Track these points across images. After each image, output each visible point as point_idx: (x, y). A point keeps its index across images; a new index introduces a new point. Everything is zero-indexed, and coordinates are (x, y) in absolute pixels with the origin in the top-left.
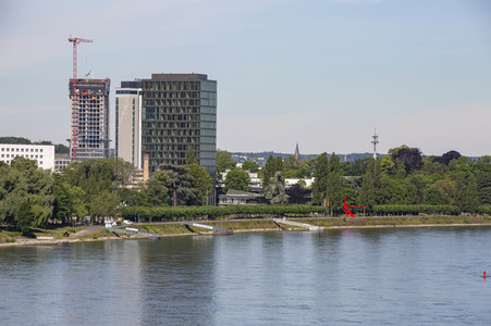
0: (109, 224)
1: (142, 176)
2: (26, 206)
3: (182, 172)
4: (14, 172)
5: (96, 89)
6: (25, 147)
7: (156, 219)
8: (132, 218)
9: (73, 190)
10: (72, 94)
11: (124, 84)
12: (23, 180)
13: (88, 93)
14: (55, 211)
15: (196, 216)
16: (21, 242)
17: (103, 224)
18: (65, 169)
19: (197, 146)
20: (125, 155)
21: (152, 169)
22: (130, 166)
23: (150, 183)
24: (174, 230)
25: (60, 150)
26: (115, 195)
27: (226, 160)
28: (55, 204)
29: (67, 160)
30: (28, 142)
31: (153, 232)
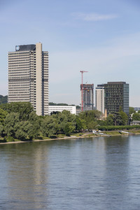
0: (94, 132)
1: (104, 116)
2: (67, 126)
3: (118, 114)
4: (63, 115)
5: (89, 87)
6: (66, 107)
7: (109, 130)
8: (101, 130)
9: (82, 121)
10: (81, 89)
11: (98, 86)
12: (66, 117)
13: (86, 89)
14: (76, 128)
15: (123, 129)
16: (66, 138)
17: (92, 132)
18: (79, 114)
19: (123, 106)
20: (99, 109)
21: (108, 113)
22: (101, 113)
23: (107, 118)
24: (115, 134)
25: (78, 107)
26: (96, 122)
27: (132, 110)
28: (76, 125)
29: (80, 111)
30: (67, 105)
31: (109, 134)
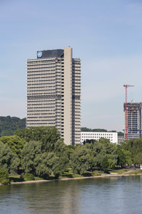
2: (106, 160)
4: (100, 145)
5: (136, 107)
6: (105, 133)
9: (126, 152)
10: (125, 109)
12: (104, 148)
13: (132, 109)
14: (118, 162)
16: (104, 175)
17: (139, 168)
18: (122, 143)
25: (120, 134)
28: (118, 158)
29: (123, 139)
30: (106, 131)
